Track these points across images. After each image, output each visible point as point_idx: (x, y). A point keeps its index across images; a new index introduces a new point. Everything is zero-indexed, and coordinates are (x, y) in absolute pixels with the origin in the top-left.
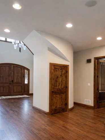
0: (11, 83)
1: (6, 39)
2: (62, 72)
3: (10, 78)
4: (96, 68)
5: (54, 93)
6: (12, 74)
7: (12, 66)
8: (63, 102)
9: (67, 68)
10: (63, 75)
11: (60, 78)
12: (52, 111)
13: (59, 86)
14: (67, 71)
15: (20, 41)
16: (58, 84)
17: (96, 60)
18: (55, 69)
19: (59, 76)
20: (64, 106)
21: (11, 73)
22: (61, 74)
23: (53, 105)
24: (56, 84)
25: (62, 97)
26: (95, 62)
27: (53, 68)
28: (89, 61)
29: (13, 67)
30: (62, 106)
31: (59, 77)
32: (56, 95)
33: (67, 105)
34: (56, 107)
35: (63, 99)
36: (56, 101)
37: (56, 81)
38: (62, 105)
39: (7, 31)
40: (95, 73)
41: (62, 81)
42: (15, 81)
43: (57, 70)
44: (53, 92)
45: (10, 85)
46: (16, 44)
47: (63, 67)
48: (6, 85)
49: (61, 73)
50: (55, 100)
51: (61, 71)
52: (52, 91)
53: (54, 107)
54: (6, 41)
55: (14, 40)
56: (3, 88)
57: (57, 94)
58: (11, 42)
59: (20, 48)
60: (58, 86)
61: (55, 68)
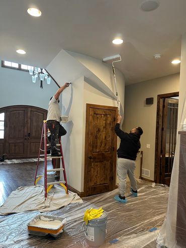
0: (26, 138)
1: (20, 66)
2: (106, 120)
3: (26, 130)
4: (161, 113)
5: (92, 160)
6: (29, 124)
7: (30, 109)
8: (106, 175)
9: (115, 114)
10: (107, 127)
11: (103, 131)
12: (88, 190)
13: (100, 147)
14: (115, 118)
15: (42, 70)
16: (99, 144)
17: (161, 100)
18: (95, 115)
19: (102, 128)
20: (108, 181)
21: (27, 121)
22: (104, 125)
23: (91, 180)
24: (97, 143)
25: (105, 167)
26: (159, 102)
27: (91, 113)
28: (149, 101)
29: (31, 111)
30: (105, 182)
31: (101, 131)
32: (96, 164)
33: (113, 179)
34: (95, 183)
35: (107, 170)
36: (96, 174)
37: (96, 137)
38: (104, 179)
39: (21, 52)
40: (158, 123)
41: (105, 137)
42: (34, 134)
43: (98, 116)
44: (90, 158)
45: (25, 141)
46: (35, 74)
47: (108, 112)
48: (18, 141)
49: (104, 122)
50: (94, 172)
51: (104, 119)
52: (89, 156)
53: (92, 184)
54: (20, 69)
55: (33, 68)
56: (15, 146)
57: (97, 162)
58: (28, 71)
59: (42, 81)
60: (98, 147)
61: (95, 113)
